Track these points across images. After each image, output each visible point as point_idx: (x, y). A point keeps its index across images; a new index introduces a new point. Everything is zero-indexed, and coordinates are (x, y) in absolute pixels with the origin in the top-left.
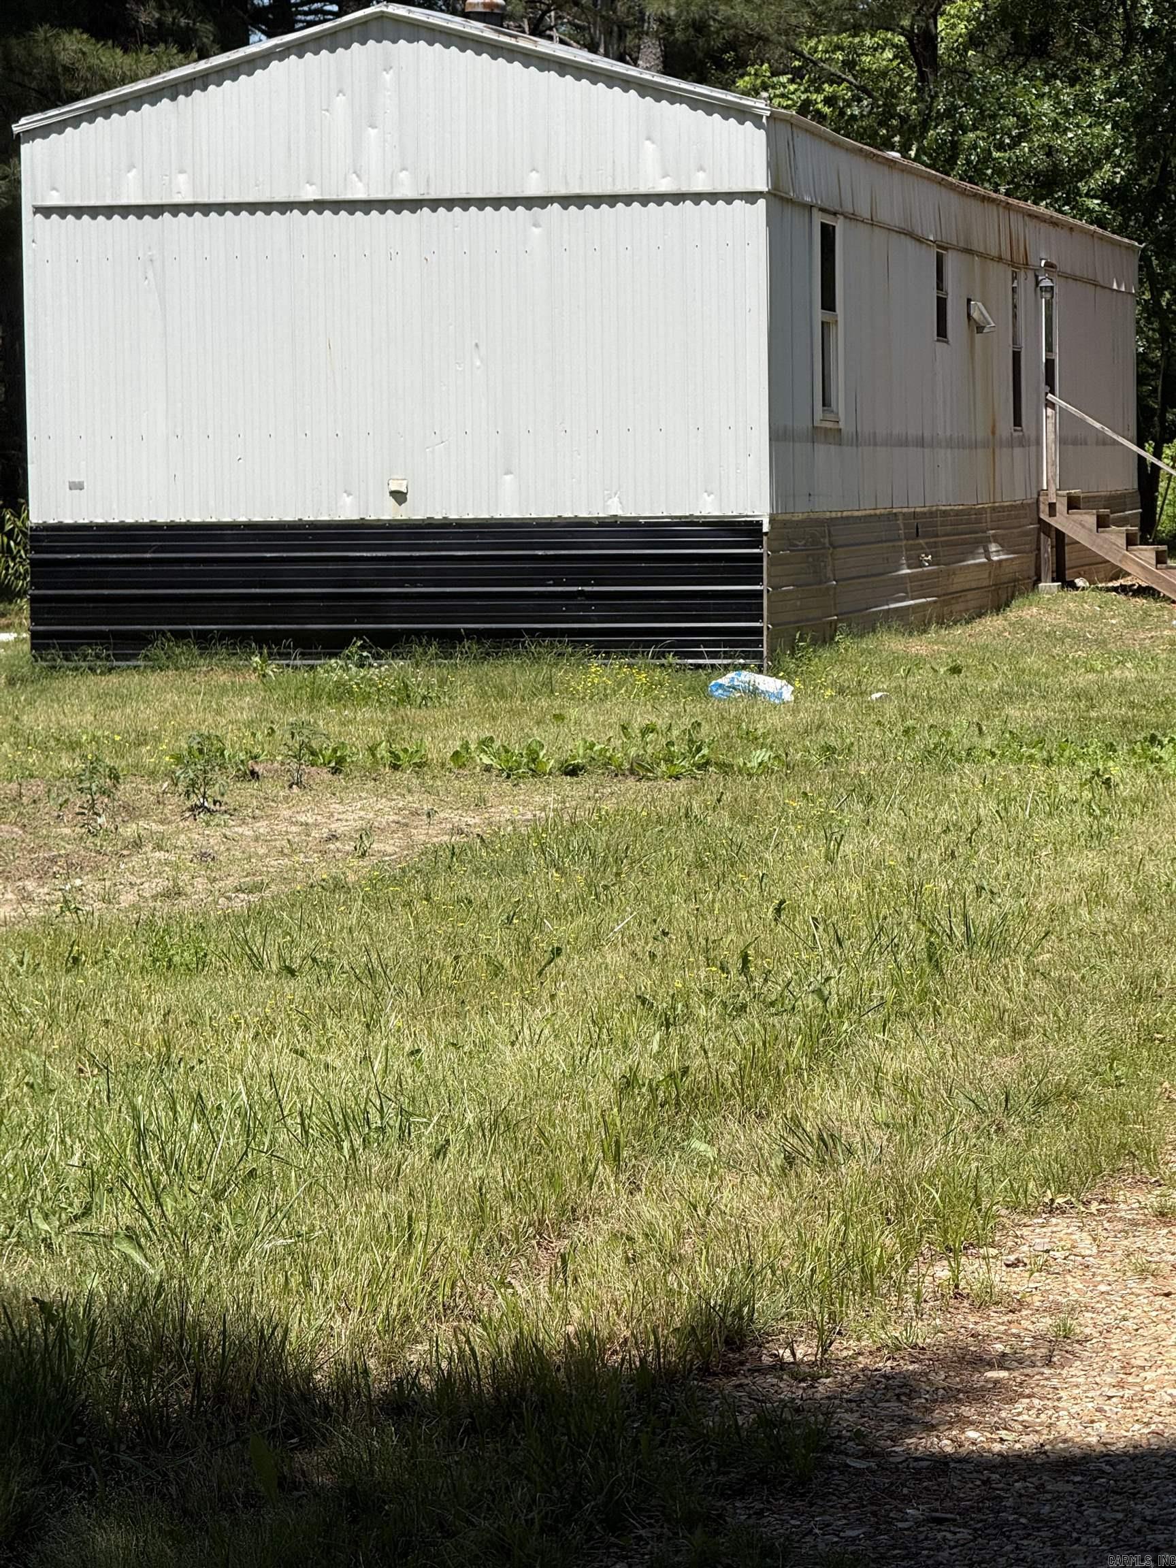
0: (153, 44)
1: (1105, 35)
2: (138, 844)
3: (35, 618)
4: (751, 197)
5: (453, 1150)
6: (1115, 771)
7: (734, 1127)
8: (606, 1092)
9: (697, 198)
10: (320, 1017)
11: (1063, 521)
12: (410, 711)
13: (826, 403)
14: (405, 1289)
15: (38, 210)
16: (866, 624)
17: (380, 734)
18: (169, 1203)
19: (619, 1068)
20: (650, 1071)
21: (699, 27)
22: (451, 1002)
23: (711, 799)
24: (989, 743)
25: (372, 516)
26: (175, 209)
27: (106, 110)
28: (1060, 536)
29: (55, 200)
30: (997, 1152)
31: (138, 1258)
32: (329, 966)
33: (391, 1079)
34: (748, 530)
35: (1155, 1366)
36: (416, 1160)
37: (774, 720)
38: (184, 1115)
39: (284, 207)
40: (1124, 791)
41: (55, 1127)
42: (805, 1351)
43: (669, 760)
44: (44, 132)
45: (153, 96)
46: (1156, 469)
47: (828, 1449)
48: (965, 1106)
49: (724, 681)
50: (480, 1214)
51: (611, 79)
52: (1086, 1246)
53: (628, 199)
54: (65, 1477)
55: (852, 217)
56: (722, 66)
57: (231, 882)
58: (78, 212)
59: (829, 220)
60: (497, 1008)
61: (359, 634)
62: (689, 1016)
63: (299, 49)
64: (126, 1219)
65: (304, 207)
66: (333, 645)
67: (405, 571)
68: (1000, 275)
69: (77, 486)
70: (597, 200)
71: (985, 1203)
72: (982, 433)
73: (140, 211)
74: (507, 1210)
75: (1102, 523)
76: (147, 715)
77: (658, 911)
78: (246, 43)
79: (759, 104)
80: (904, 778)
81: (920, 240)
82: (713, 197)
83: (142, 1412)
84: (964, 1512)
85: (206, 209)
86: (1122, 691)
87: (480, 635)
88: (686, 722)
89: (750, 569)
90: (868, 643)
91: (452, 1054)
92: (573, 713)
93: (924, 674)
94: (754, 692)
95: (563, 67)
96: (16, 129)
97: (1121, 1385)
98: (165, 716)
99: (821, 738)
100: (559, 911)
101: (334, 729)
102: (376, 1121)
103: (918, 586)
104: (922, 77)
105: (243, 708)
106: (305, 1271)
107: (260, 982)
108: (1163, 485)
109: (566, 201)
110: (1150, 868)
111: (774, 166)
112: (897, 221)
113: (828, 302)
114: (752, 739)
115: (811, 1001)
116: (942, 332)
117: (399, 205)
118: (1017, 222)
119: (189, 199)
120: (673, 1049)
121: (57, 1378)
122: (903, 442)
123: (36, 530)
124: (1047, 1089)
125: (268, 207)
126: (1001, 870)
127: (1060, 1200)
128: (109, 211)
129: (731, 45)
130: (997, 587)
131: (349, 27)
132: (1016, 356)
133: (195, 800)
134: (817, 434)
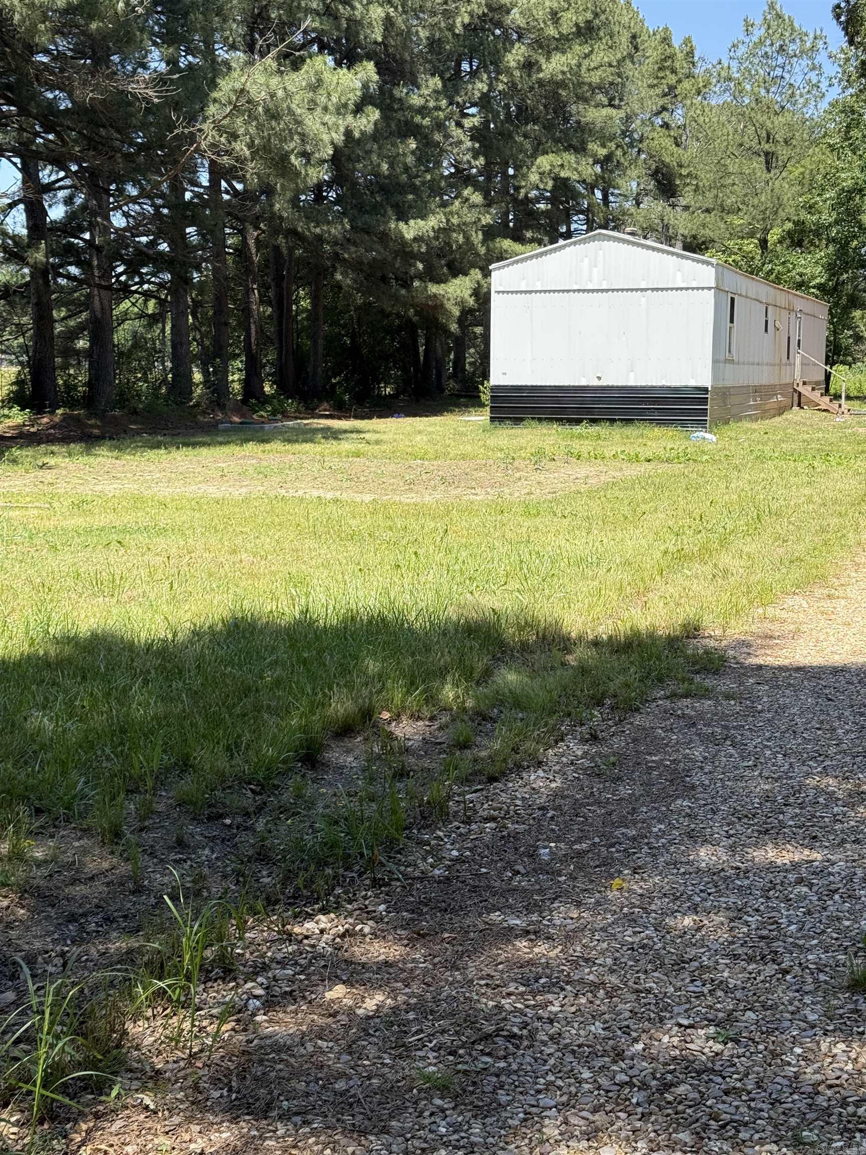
0: (531, 243)
1: (820, 240)
2: (520, 479)
3: (491, 412)
4: (709, 289)
5: (612, 570)
6: (816, 464)
7: (697, 565)
8: (659, 555)
9: (693, 289)
10: (573, 530)
11: (800, 389)
12: (600, 442)
13: (730, 351)
14: (598, 609)
15: (496, 292)
16: (740, 419)
17: (591, 449)
18: (529, 582)
19: (662, 548)
20: (672, 549)
21: (694, 237)
22: (612, 527)
23: (691, 470)
24: (776, 455)
25: (591, 384)
26: (536, 292)
27: (517, 262)
28: (800, 393)
29: (501, 289)
30: (778, 576)
31: (521, 597)
32: (576, 515)
33: (595, 548)
34: (705, 390)
35: (826, 641)
36: (602, 572)
37: (710, 447)
38: (534, 557)
39: (568, 291)
40: (819, 470)
41: (496, 559)
42: (719, 632)
43: (678, 458)
44: (499, 268)
45: (531, 257)
46: (830, 373)
47: (725, 661)
48: (768, 562)
49: (695, 435)
50: (621, 589)
51: (668, 253)
52: (805, 605)
53: (672, 289)
54: (499, 659)
55: (740, 295)
56: (701, 250)
57: (547, 491)
58: (508, 292)
59: (733, 296)
60: (626, 529)
61: (586, 419)
62: (684, 533)
63: (575, 243)
64: (517, 586)
65: (574, 291)
66: (578, 422)
67: (600, 400)
68: (785, 313)
69: (504, 373)
70: (662, 289)
71: (774, 591)
72: (777, 362)
73: (526, 292)
74: (629, 588)
75: (813, 389)
76: (523, 442)
77: (675, 502)
78: (557, 242)
79: (714, 261)
80: (750, 465)
81: (761, 302)
82: (698, 289)
83: (521, 641)
84: (767, 681)
85: (545, 291)
86: (818, 440)
87: (622, 420)
88: (683, 447)
89: (704, 401)
90: (739, 424)
91: (612, 542)
92: (649, 443)
93: (757, 434)
94: (704, 438)
95: (654, 249)
96: (490, 268)
97: (815, 646)
98: (528, 442)
99: (725, 452)
100: (645, 502)
101: (578, 447)
102: (589, 559)
103: (756, 407)
104: (763, 252)
105: (551, 440)
106: (569, 603)
107: (555, 520)
108: (832, 378)
109: (653, 290)
110: (826, 493)
111: (717, 279)
112: (754, 297)
113: (732, 321)
114: (703, 452)
115: (721, 530)
116: (766, 330)
117: (602, 291)
118: (791, 296)
119: (540, 289)
120: (679, 543)
121: (497, 631)
122: (753, 364)
123: (492, 387)
124: (794, 558)
125: (563, 291)
126: (779, 492)
127: (797, 591)
128: (516, 292)
129: (704, 243)
130: (780, 408)
131: (590, 237)
132: (789, 338)
133: (536, 466)
134: (726, 361)
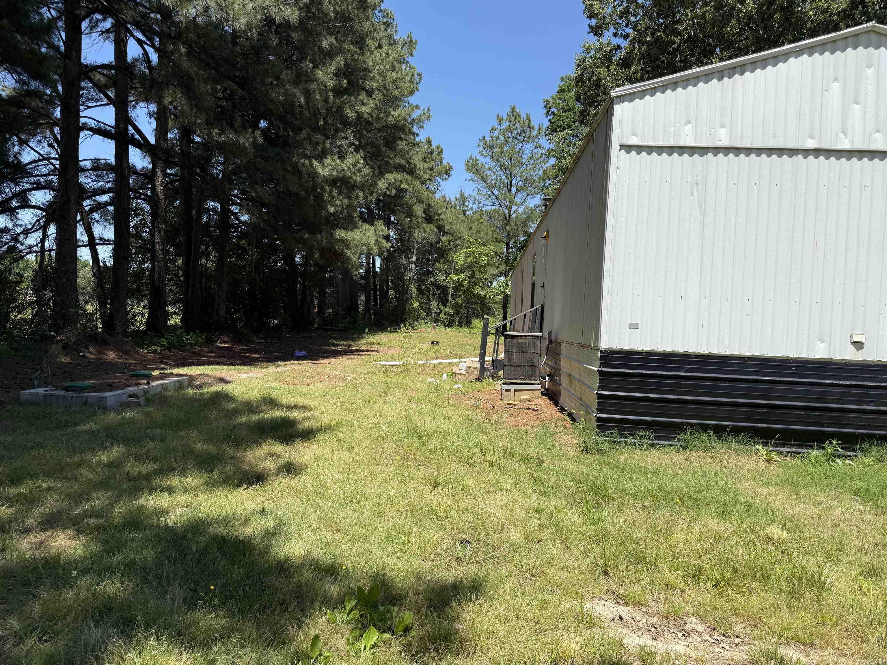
3: (600, 409)
15: (622, 147)
25: (838, 357)
26: (716, 150)
29: (635, 141)
39: (792, 152)
63: (810, 50)
65: (806, 152)
69: (634, 326)
73: (692, 150)
85: (738, 151)
96: (613, 94)
117: (873, 155)
119: (727, 144)
123: (604, 353)
125: (780, 152)
128: (670, 150)
